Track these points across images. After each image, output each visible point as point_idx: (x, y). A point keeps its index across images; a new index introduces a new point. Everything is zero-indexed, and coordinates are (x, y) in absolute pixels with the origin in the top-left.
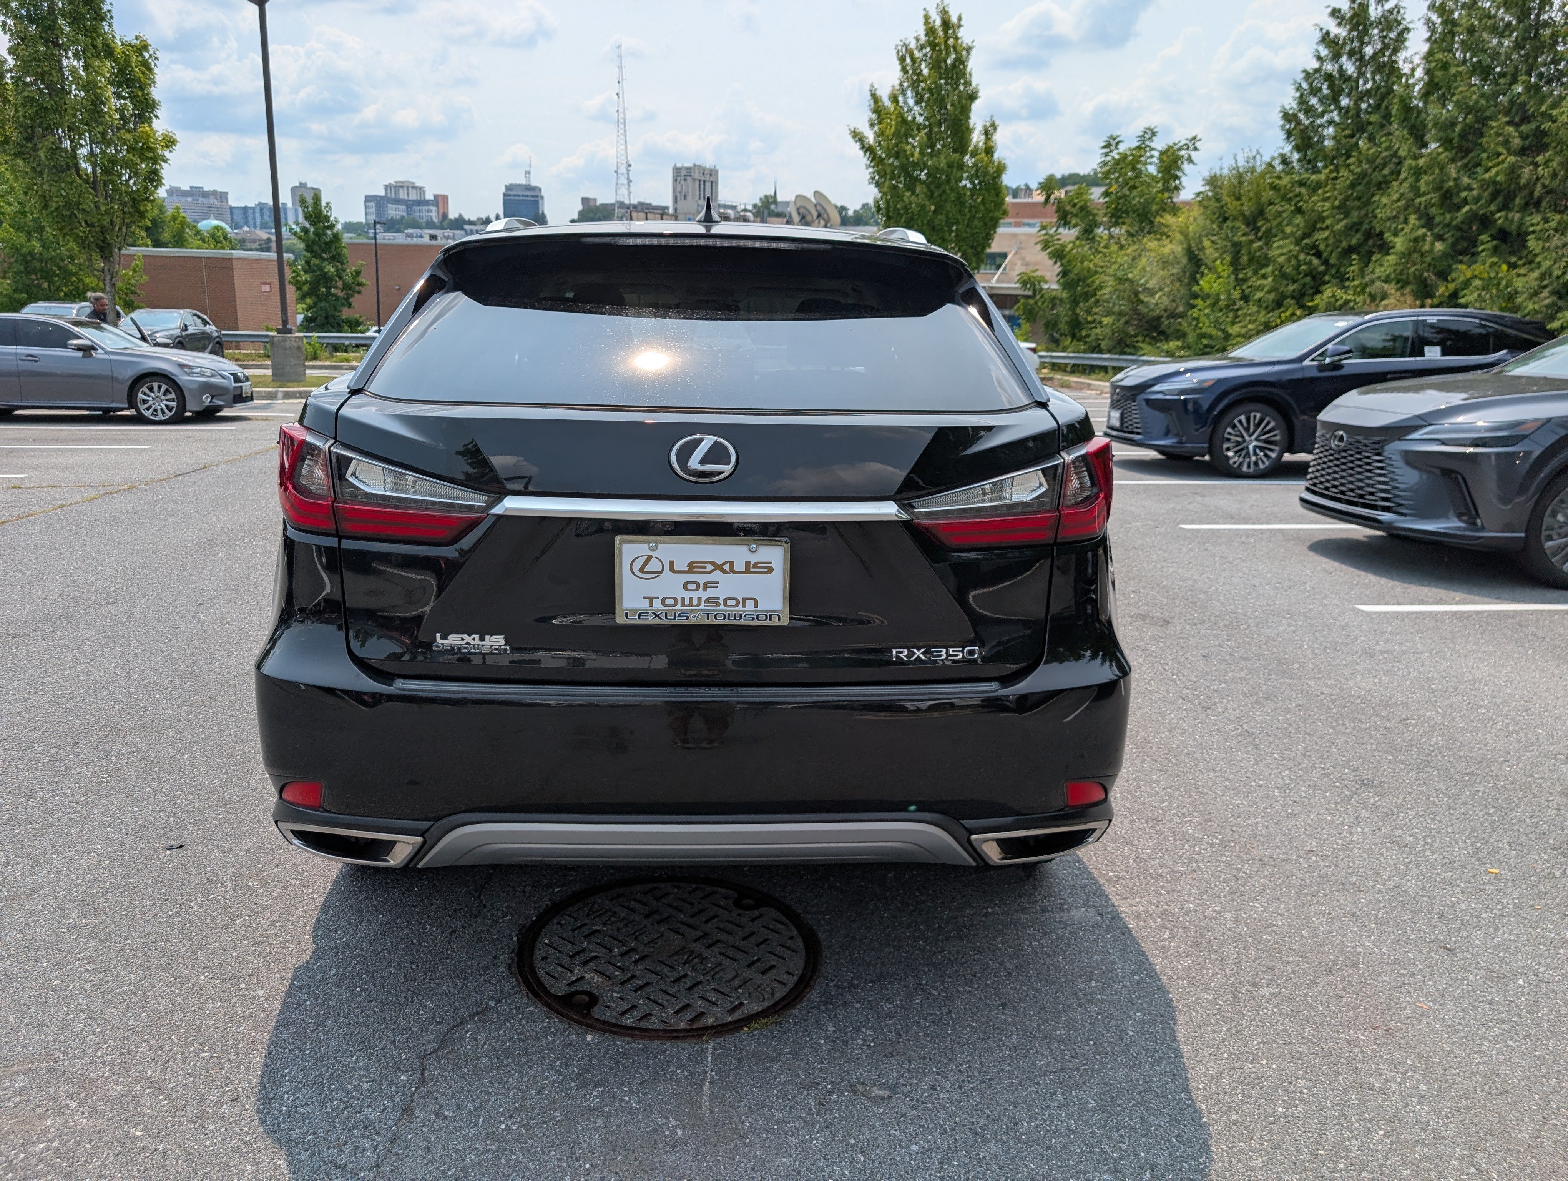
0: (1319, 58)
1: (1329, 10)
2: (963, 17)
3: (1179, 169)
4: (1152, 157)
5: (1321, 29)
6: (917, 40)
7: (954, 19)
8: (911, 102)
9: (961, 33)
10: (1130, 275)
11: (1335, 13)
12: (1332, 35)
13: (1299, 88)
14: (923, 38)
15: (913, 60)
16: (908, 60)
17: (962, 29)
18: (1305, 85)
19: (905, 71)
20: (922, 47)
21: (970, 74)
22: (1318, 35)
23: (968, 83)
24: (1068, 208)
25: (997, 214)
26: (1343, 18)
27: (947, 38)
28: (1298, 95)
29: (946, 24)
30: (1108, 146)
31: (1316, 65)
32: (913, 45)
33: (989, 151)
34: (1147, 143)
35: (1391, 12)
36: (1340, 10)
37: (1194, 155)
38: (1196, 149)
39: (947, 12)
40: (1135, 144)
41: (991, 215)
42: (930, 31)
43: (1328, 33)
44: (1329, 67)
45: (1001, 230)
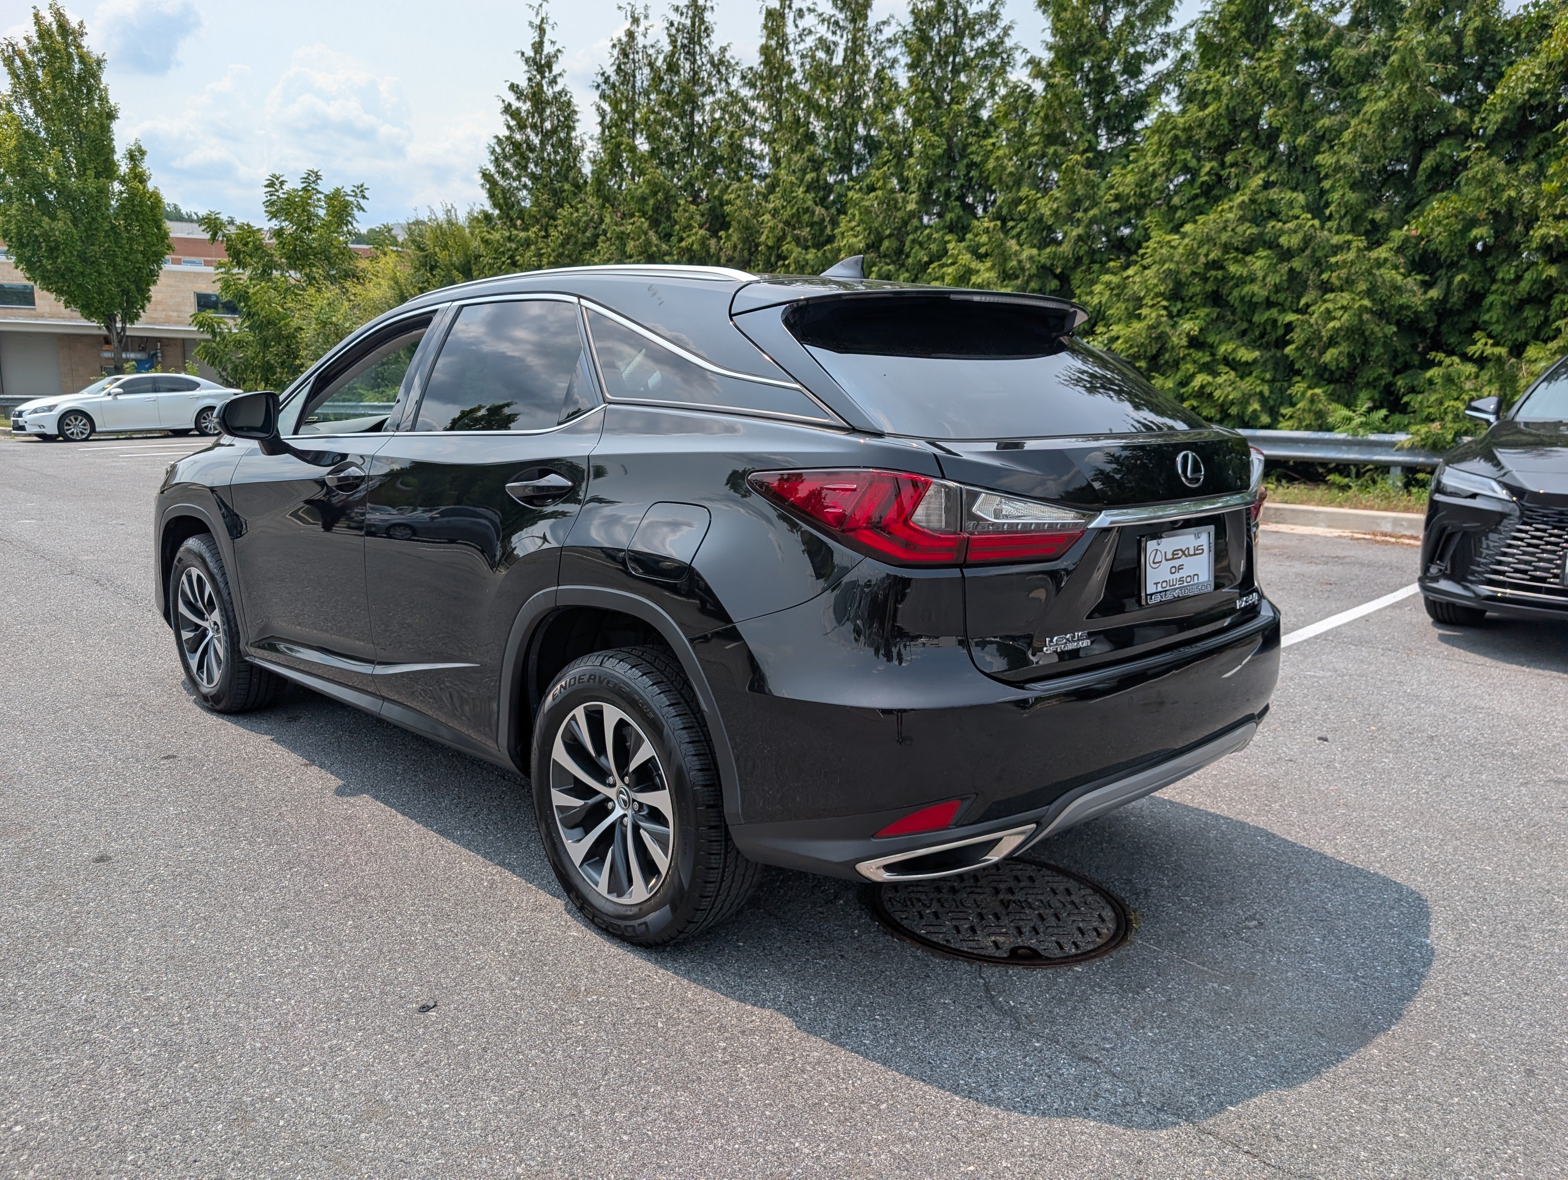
0: (509, 127)
1: (508, 84)
2: (85, 24)
3: (349, 215)
4: (319, 200)
5: (503, 101)
6: (28, 41)
7: (74, 24)
8: (30, 112)
9: (85, 42)
10: (334, 319)
11: (513, 87)
12: (514, 108)
13: (493, 152)
14: (36, 40)
15: (25, 63)
16: (18, 63)
17: (85, 38)
18: (498, 150)
19: (14, 74)
20: (35, 51)
21: (106, 90)
22: (501, 106)
23: (103, 99)
24: (240, 246)
25: (159, 248)
26: (522, 93)
27: (68, 45)
28: (493, 158)
29: (63, 27)
30: (271, 185)
31: (507, 133)
32: (22, 45)
33: (141, 178)
34: (313, 185)
35: (560, 93)
36: (518, 86)
37: (363, 202)
38: (364, 197)
39: (61, 14)
40: (300, 186)
41: (154, 249)
42: (44, 33)
43: (510, 105)
44: (518, 137)
45: (167, 267)
